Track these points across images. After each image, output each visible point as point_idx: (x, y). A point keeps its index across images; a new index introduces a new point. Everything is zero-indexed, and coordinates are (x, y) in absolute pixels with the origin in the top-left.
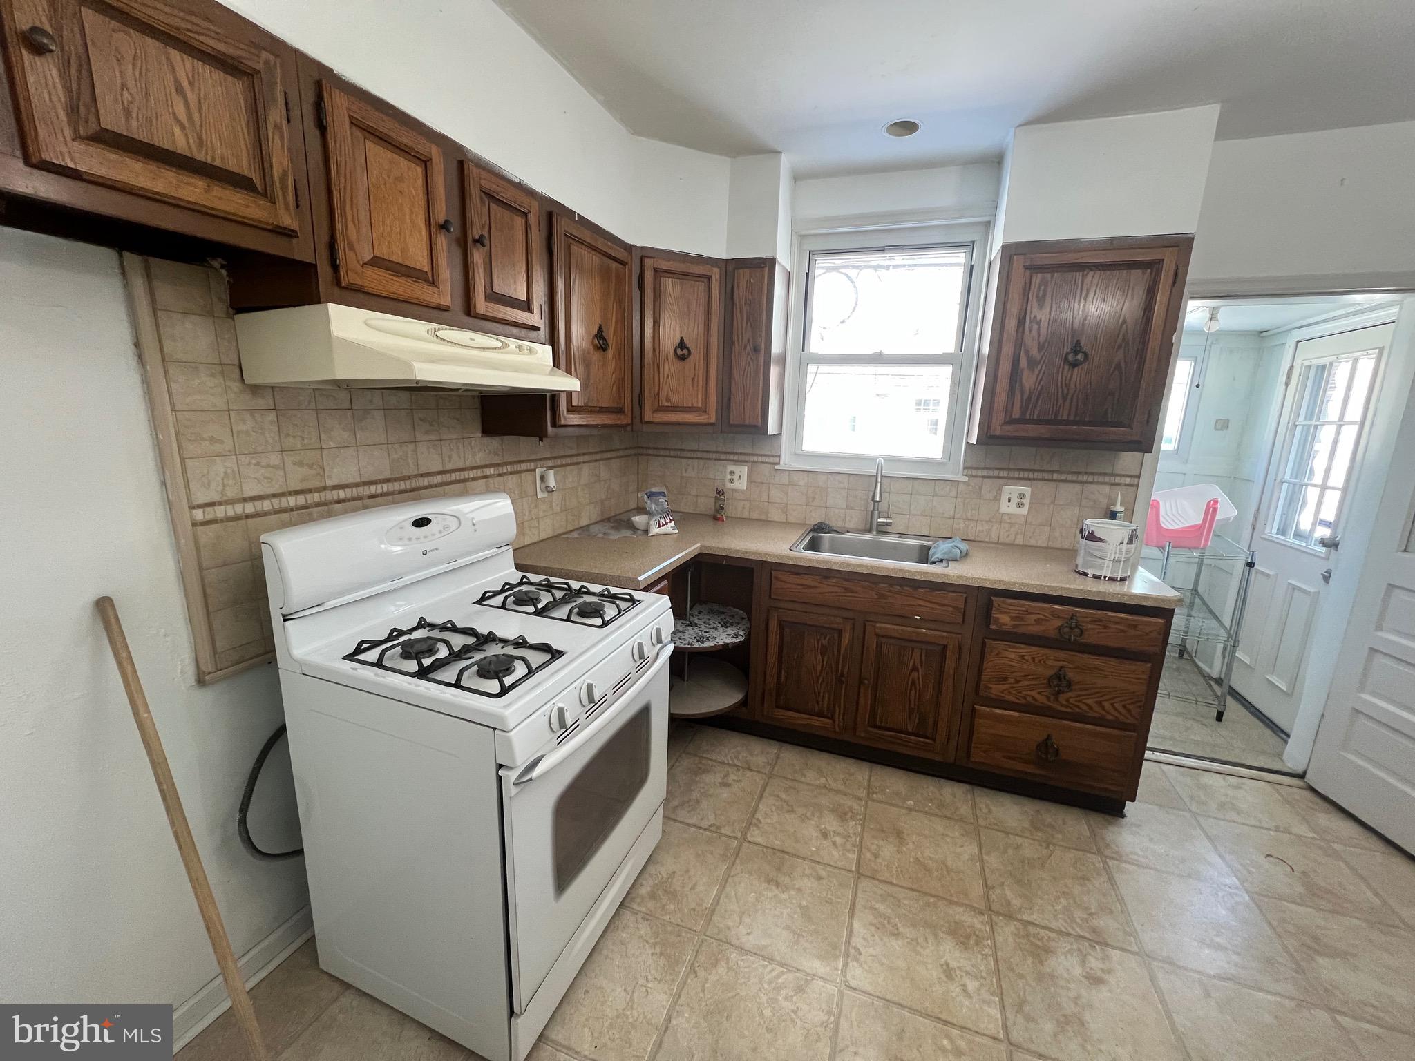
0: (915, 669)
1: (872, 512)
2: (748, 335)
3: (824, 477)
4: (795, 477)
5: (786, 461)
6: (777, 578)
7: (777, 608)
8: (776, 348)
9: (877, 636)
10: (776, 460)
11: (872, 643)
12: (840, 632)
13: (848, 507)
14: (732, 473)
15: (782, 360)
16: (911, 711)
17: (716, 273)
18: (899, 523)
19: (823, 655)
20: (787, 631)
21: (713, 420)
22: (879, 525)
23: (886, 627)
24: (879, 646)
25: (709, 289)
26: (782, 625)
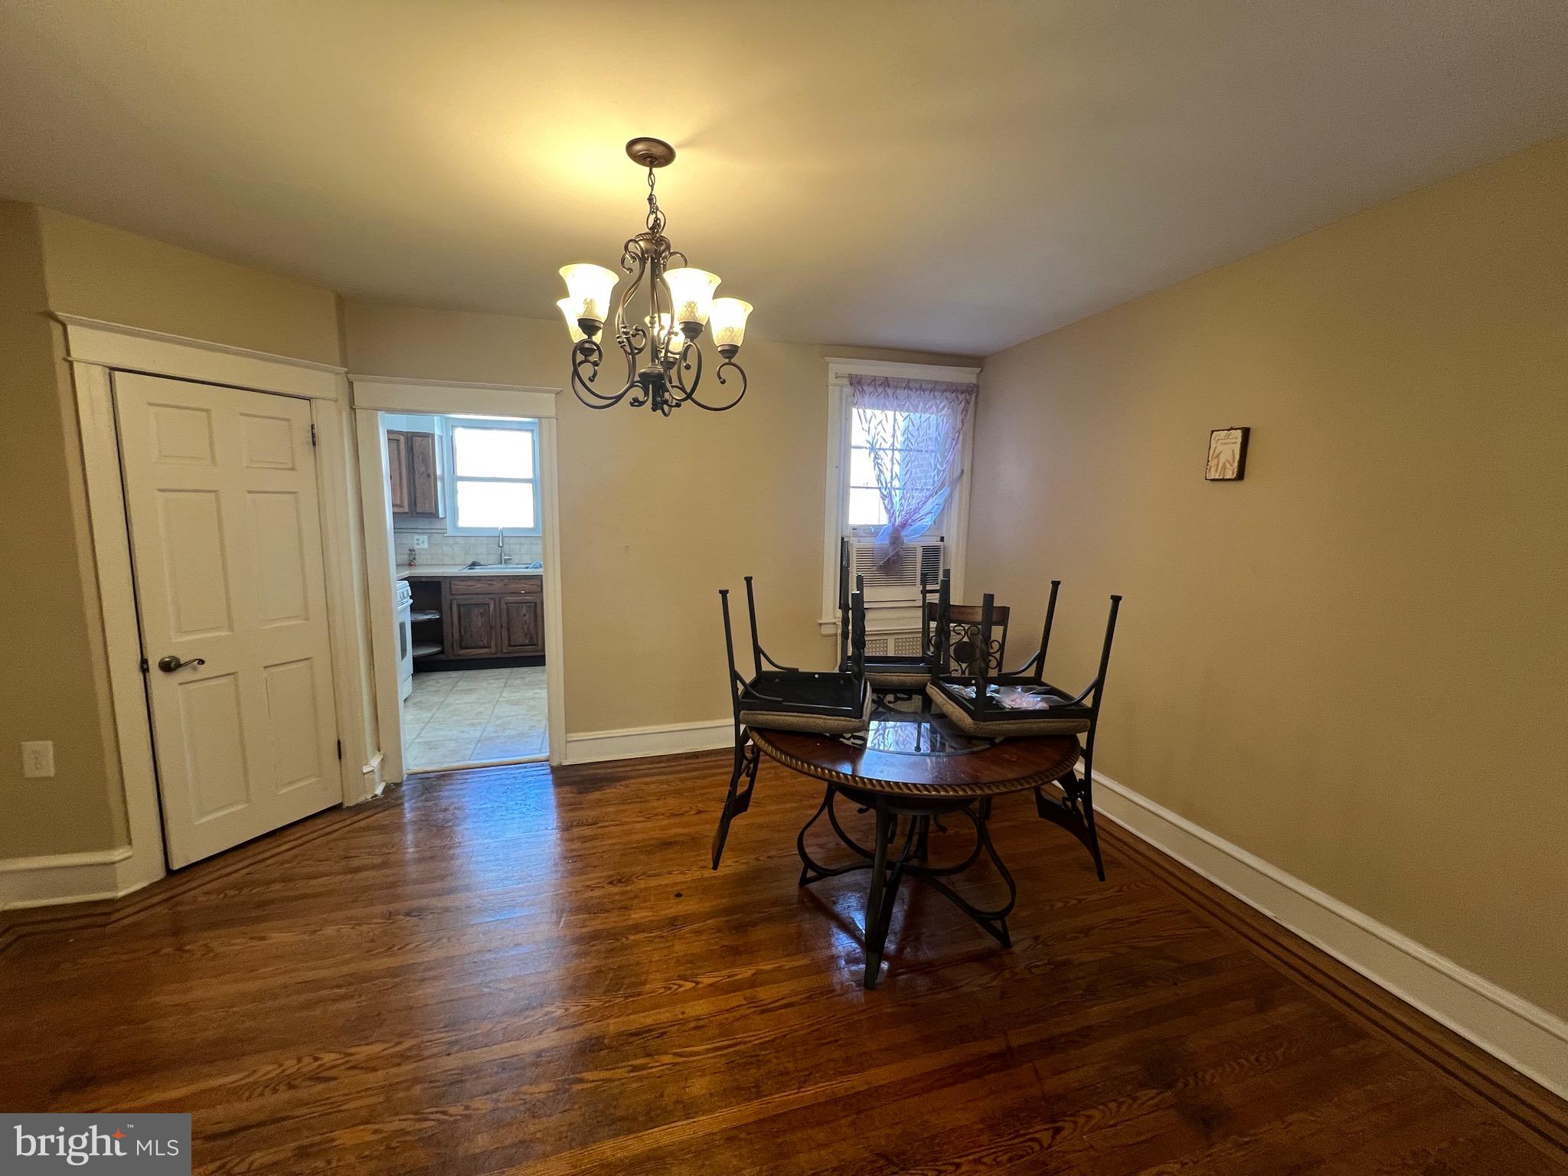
0: (525, 615)
1: (501, 554)
2: (423, 469)
3: (473, 539)
4: (457, 539)
5: (450, 532)
6: (454, 585)
7: (455, 599)
8: (439, 472)
9: (506, 603)
10: (445, 531)
11: (504, 607)
12: (488, 604)
13: (489, 554)
14: (418, 540)
15: (442, 479)
16: (526, 635)
17: (402, 439)
18: (516, 558)
19: (482, 617)
20: (462, 609)
21: (407, 510)
22: (506, 560)
23: (511, 599)
24: (508, 609)
25: (398, 446)
26: (459, 606)
